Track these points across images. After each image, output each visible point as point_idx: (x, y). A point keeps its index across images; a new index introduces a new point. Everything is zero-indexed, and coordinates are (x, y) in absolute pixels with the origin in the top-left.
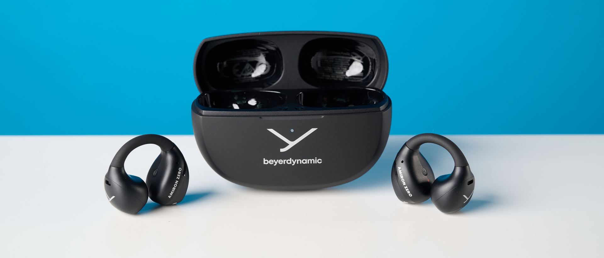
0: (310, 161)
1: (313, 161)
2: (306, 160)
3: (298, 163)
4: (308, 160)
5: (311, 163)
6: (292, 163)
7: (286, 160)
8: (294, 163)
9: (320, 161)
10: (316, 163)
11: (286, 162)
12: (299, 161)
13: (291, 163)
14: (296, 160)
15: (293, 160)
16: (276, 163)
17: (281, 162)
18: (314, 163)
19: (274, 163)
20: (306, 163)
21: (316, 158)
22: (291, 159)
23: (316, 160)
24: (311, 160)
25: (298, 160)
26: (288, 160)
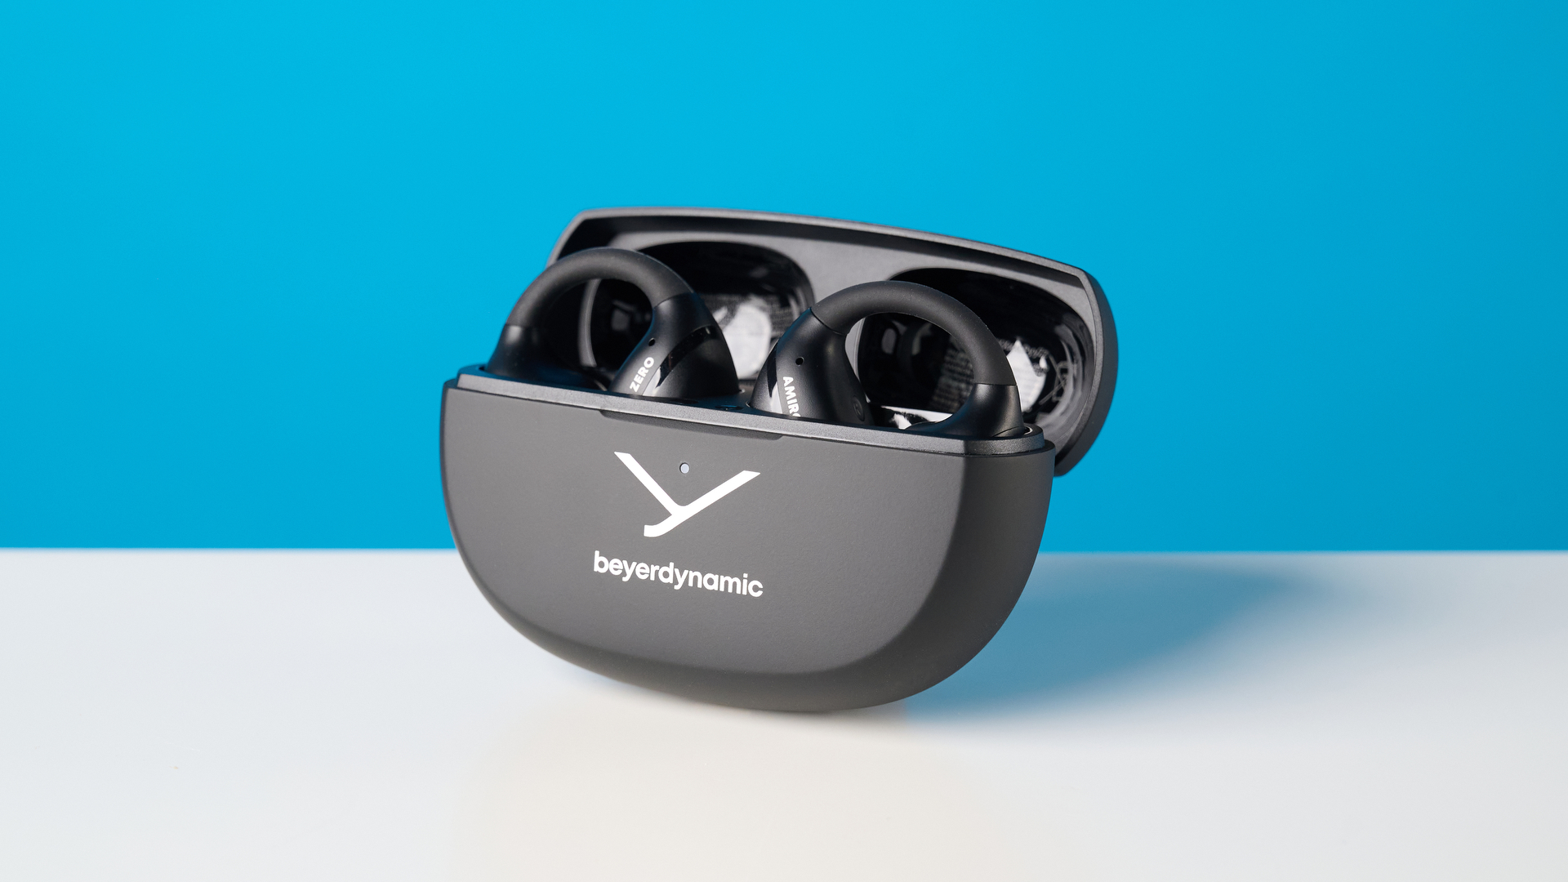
0: (726, 583)
1: (735, 584)
2: (715, 578)
3: (691, 584)
4: (723, 579)
5: (730, 590)
6: (676, 582)
7: (657, 567)
8: (681, 581)
9: (756, 589)
10: (745, 593)
11: (657, 572)
12: (696, 578)
13: (671, 582)
14: (686, 572)
15: (677, 571)
16: (629, 573)
17: (644, 571)
18: (738, 592)
19: (624, 573)
20: (715, 587)
21: (745, 575)
22: (672, 564)
23: (745, 581)
24: (731, 581)
25: (692, 574)
26: (664, 569)
